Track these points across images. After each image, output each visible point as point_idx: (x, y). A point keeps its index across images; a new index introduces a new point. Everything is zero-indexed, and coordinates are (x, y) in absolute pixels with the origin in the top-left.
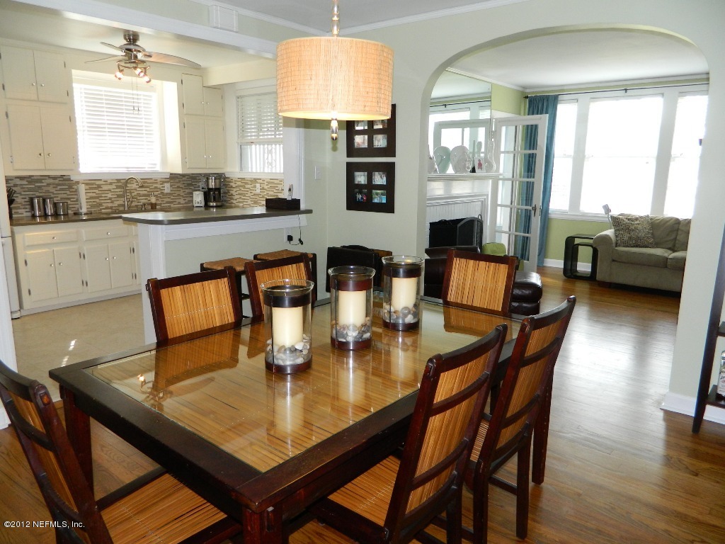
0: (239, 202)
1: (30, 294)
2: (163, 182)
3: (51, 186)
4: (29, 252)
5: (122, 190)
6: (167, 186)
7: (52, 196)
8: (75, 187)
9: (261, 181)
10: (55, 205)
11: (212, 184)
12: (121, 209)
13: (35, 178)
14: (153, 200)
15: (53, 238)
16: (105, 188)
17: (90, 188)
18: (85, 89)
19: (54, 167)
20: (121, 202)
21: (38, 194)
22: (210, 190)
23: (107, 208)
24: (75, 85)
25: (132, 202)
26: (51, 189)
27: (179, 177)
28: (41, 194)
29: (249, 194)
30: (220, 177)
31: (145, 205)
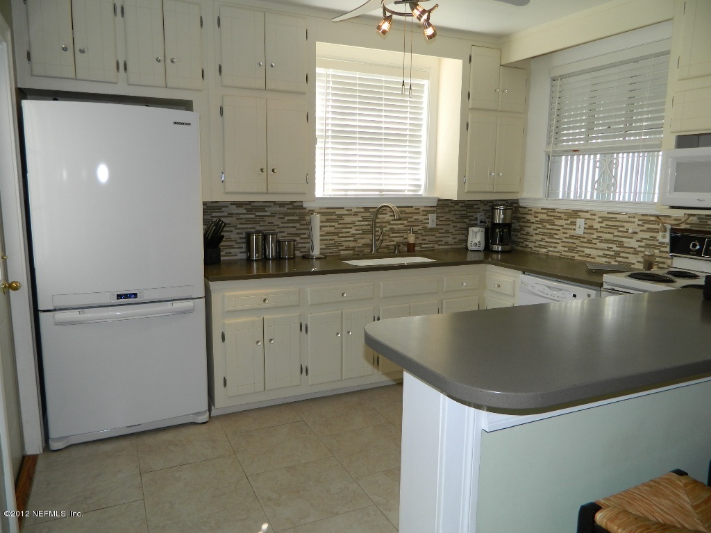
0: (540, 246)
1: (225, 384)
2: (427, 212)
3: (277, 216)
4: (227, 322)
5: (371, 223)
6: (432, 217)
7: (277, 230)
8: (307, 218)
9: (588, 215)
10: (279, 244)
11: (499, 216)
12: (367, 250)
13: (258, 204)
14: (412, 239)
15: (265, 300)
16: (348, 219)
17: (328, 220)
18: (334, 76)
19: (281, 190)
20: (367, 241)
21: (258, 228)
22: (495, 225)
23: (347, 249)
24: (318, 70)
25: (382, 241)
26: (276, 221)
27: (450, 204)
28: (262, 228)
29: (561, 235)
30: (513, 206)
31: (399, 246)
